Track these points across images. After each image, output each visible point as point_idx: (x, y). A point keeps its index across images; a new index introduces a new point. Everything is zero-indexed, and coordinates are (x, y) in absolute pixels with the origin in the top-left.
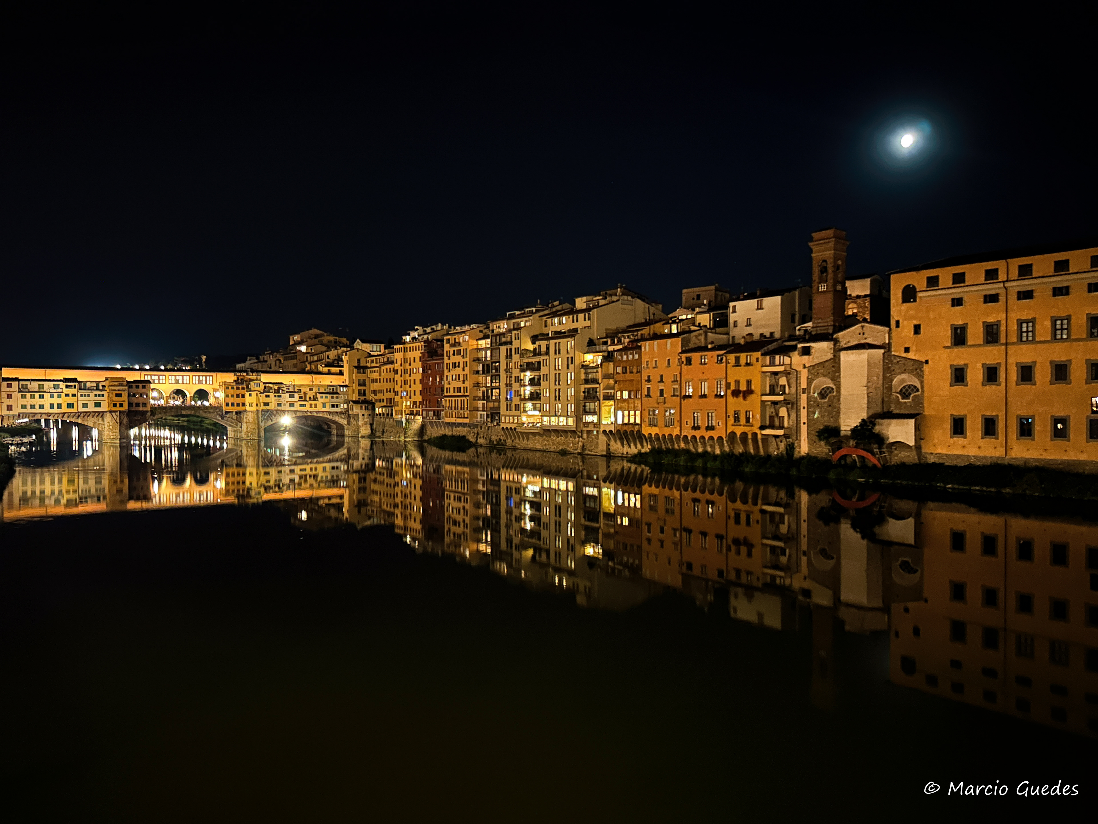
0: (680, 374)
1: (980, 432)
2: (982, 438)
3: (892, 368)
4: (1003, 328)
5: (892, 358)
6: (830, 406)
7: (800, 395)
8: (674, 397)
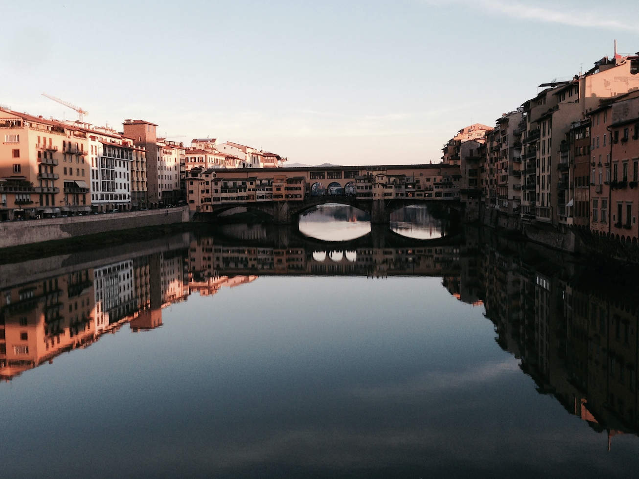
0: (611, 154)
8: (606, 183)
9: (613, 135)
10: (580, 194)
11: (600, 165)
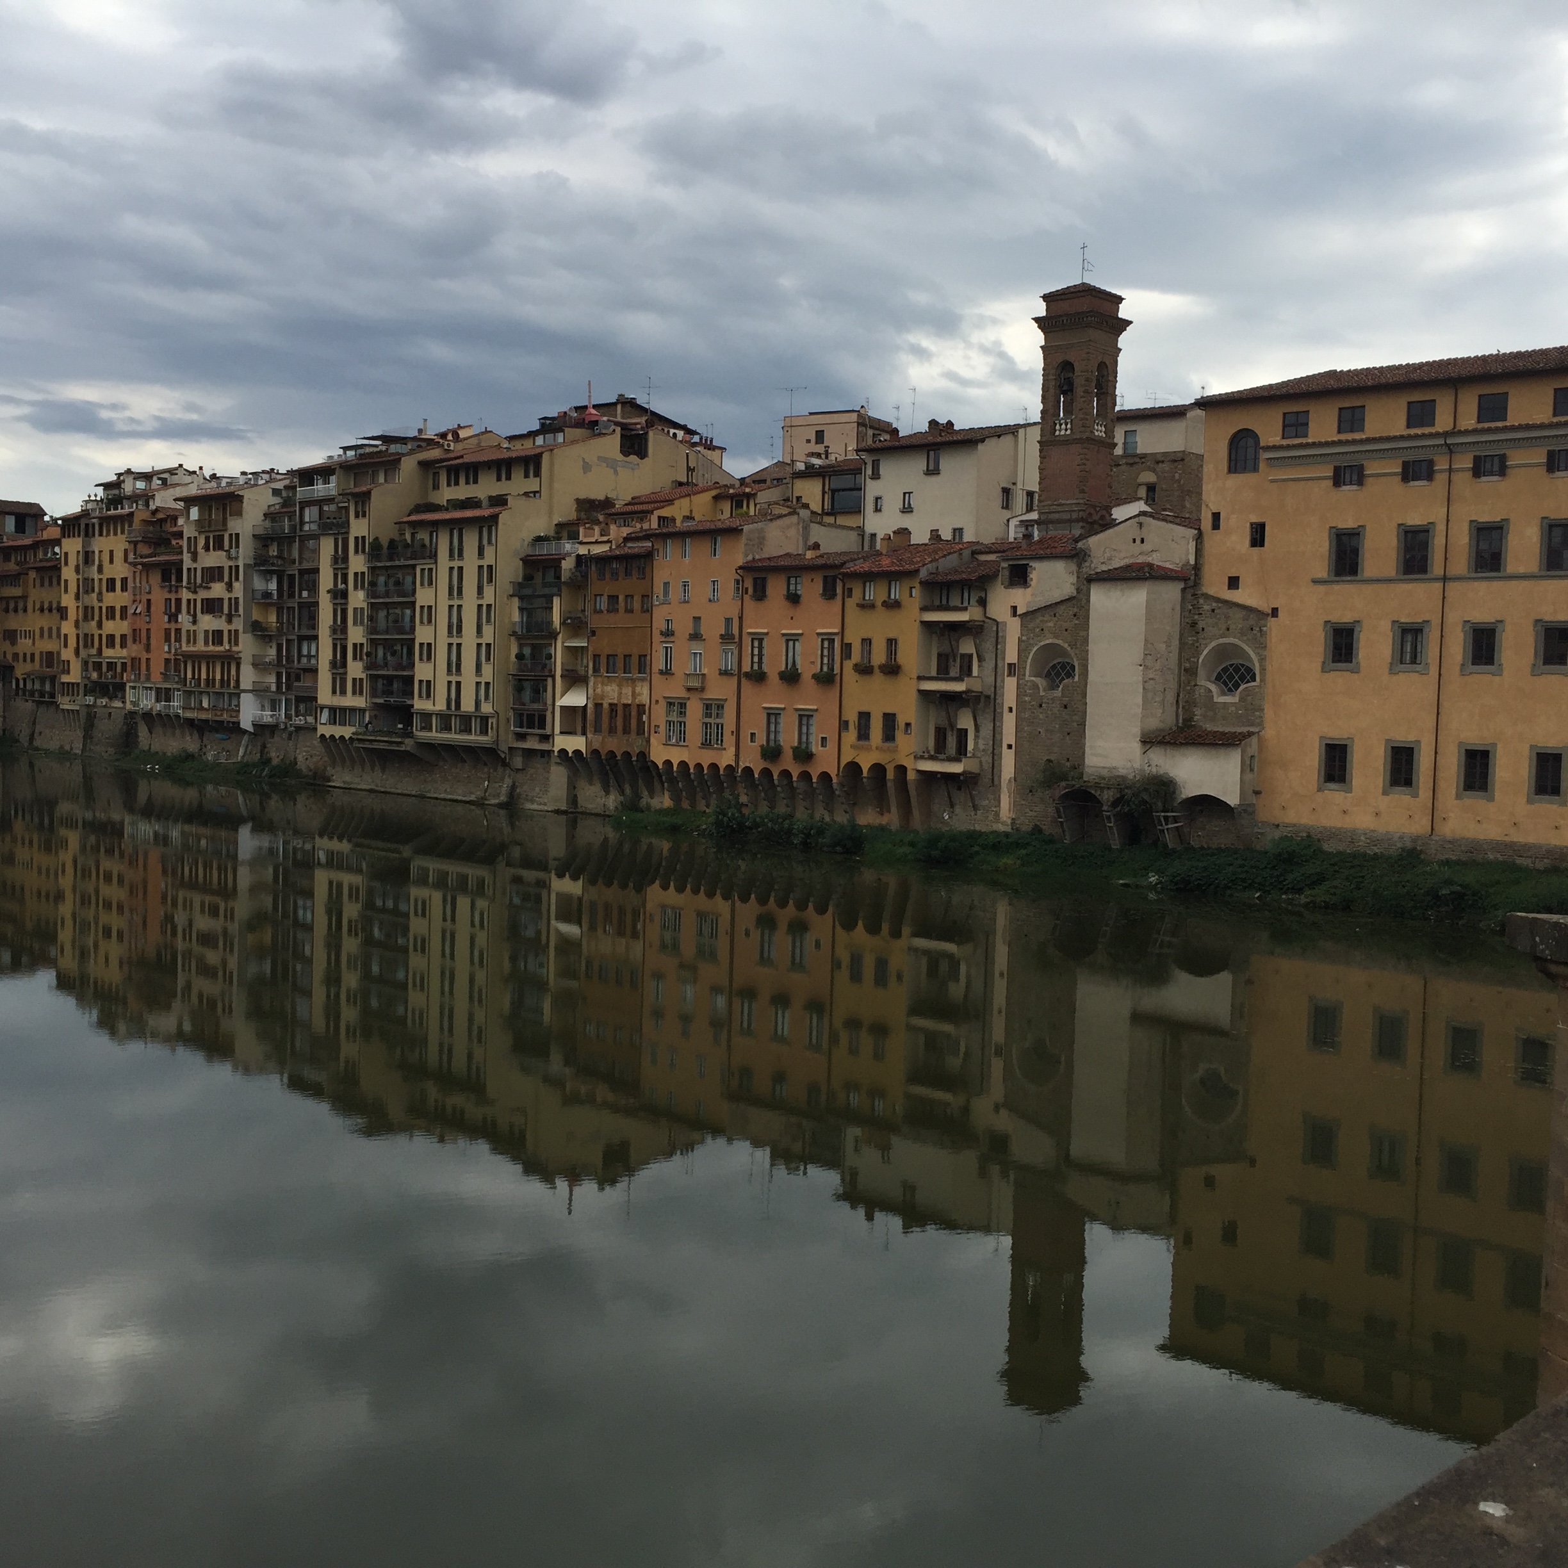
0: (741, 618)
1: (1381, 779)
2: (1385, 793)
3: (1201, 624)
4: (1438, 541)
5: (1201, 601)
6: (1066, 707)
7: (1003, 681)
8: (725, 673)
9: (749, 584)
10: (608, 688)
11: (696, 636)
